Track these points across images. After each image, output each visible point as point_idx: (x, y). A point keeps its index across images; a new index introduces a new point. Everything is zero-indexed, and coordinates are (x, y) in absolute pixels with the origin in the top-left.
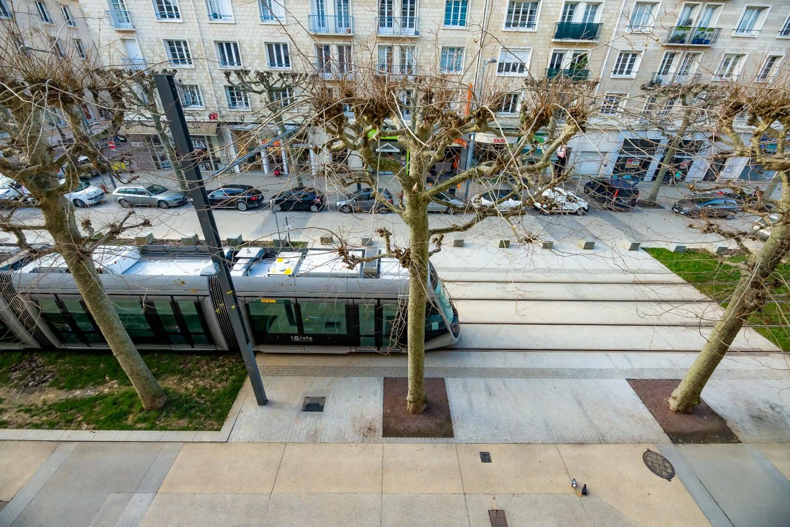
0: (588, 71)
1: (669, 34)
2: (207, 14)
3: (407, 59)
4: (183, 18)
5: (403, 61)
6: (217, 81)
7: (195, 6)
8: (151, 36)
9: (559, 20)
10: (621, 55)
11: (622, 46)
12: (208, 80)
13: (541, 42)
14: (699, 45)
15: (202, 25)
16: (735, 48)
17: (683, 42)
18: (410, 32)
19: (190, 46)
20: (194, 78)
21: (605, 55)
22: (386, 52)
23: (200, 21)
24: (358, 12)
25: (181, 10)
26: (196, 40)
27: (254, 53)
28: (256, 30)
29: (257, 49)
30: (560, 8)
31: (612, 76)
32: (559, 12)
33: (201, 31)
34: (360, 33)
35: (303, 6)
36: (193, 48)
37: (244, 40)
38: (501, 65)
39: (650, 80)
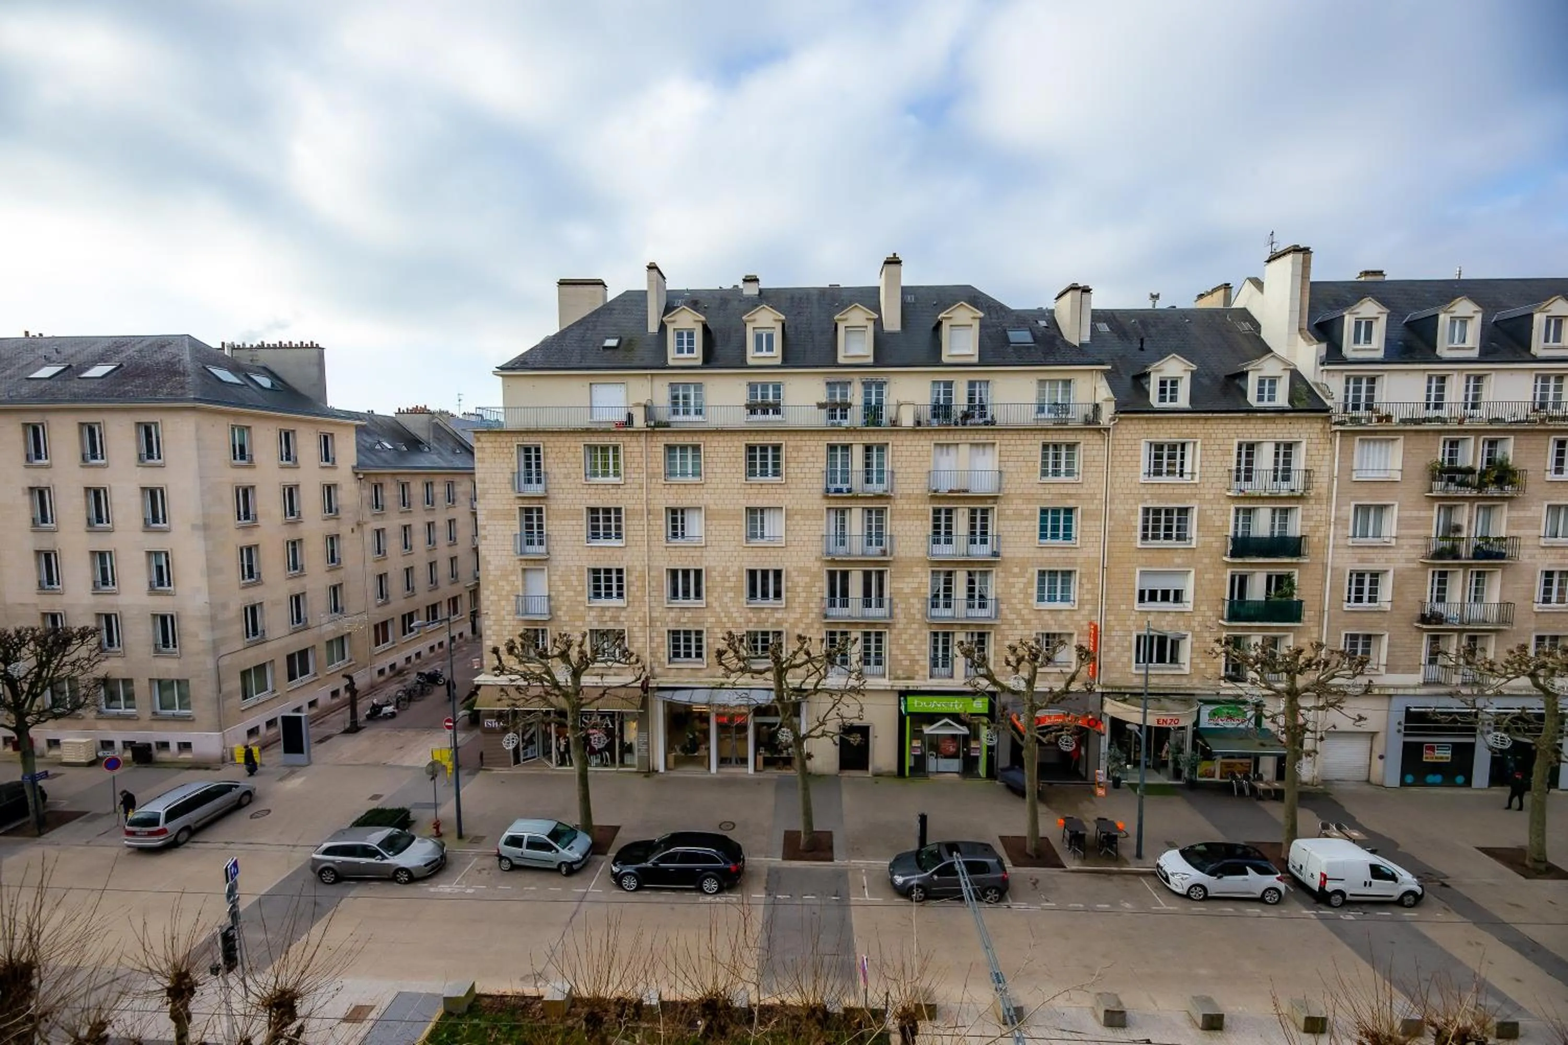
0: (1301, 602)
1: (1427, 546)
2: (664, 535)
3: (977, 586)
4: (626, 541)
5: (971, 590)
6: (659, 624)
7: (649, 525)
8: (570, 563)
9: (1231, 533)
10: (1351, 575)
11: (1349, 563)
12: (645, 621)
13: (1206, 561)
14: (1491, 561)
15: (653, 549)
16: (1553, 561)
17: (1457, 557)
18: (981, 551)
19: (627, 575)
20: (622, 619)
21: (1325, 577)
22: (942, 578)
23: (652, 544)
24: (899, 528)
25: (626, 531)
26: (639, 568)
27: (727, 584)
28: (736, 554)
29: (733, 579)
30: (1229, 515)
31: (1346, 606)
32: (1228, 521)
33: (649, 557)
34: (902, 554)
35: (814, 522)
36: (632, 579)
37: (715, 567)
38: (1142, 593)
39: (1419, 612)
